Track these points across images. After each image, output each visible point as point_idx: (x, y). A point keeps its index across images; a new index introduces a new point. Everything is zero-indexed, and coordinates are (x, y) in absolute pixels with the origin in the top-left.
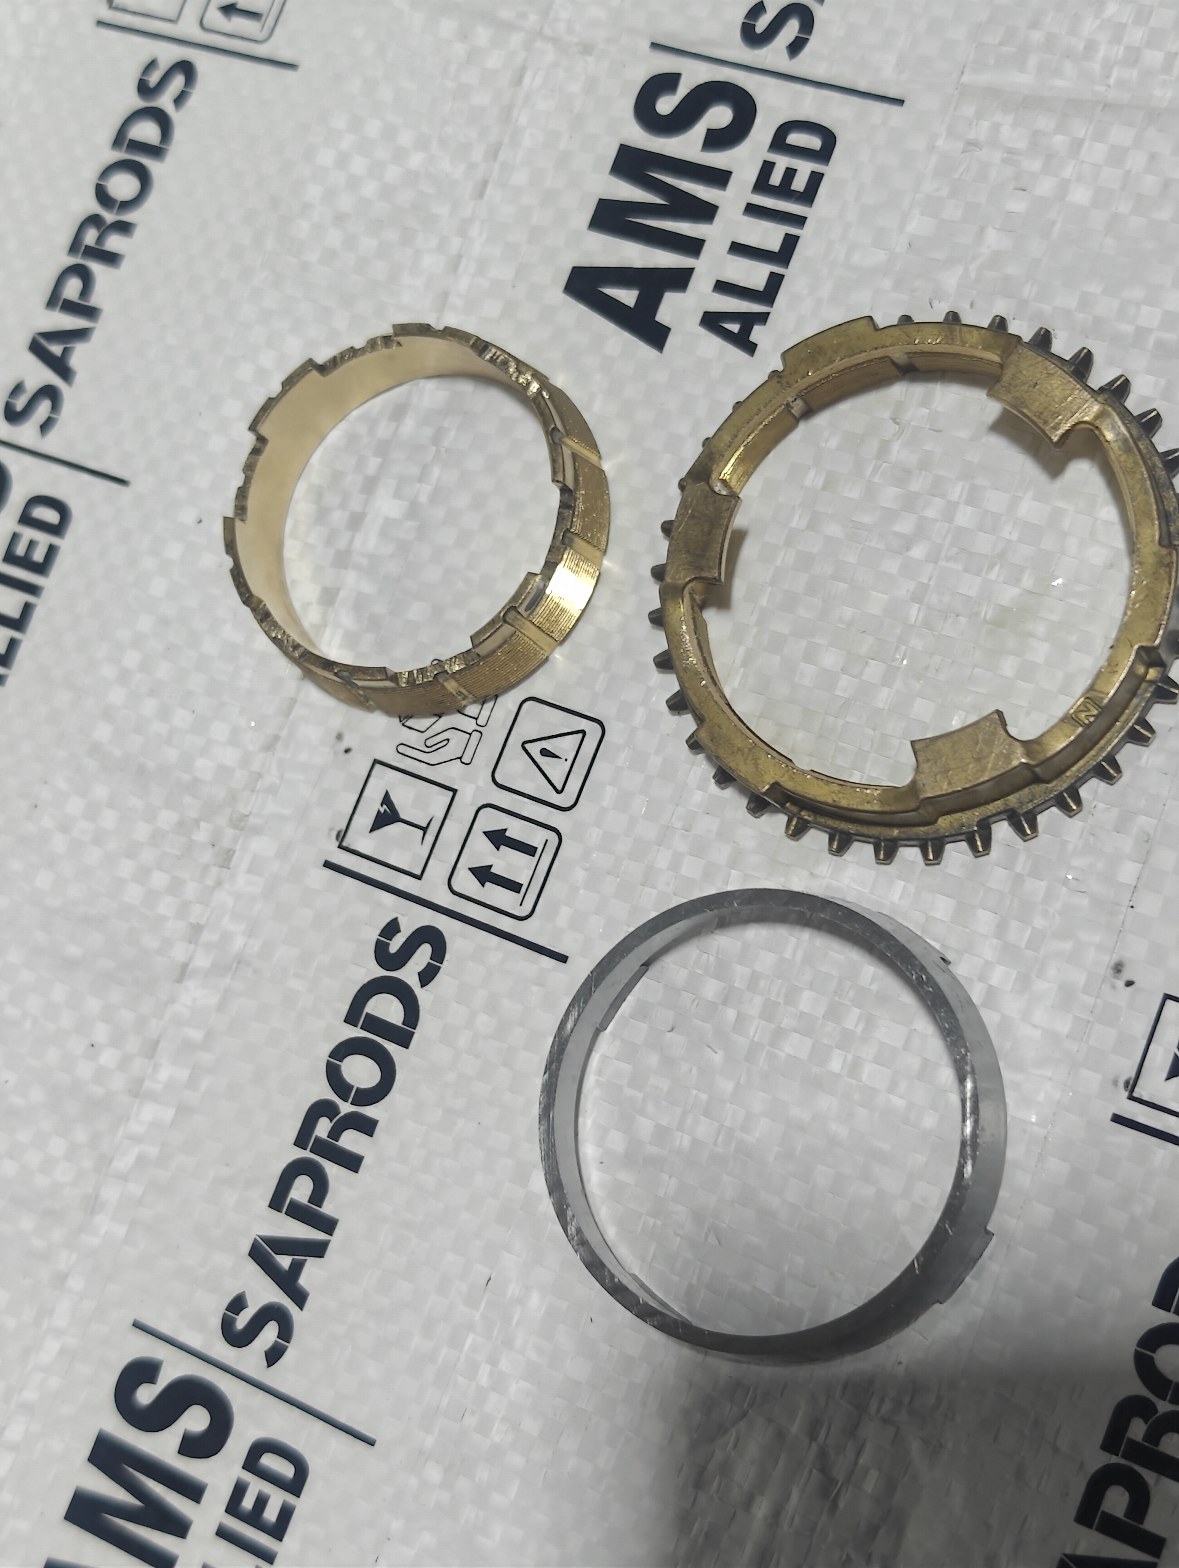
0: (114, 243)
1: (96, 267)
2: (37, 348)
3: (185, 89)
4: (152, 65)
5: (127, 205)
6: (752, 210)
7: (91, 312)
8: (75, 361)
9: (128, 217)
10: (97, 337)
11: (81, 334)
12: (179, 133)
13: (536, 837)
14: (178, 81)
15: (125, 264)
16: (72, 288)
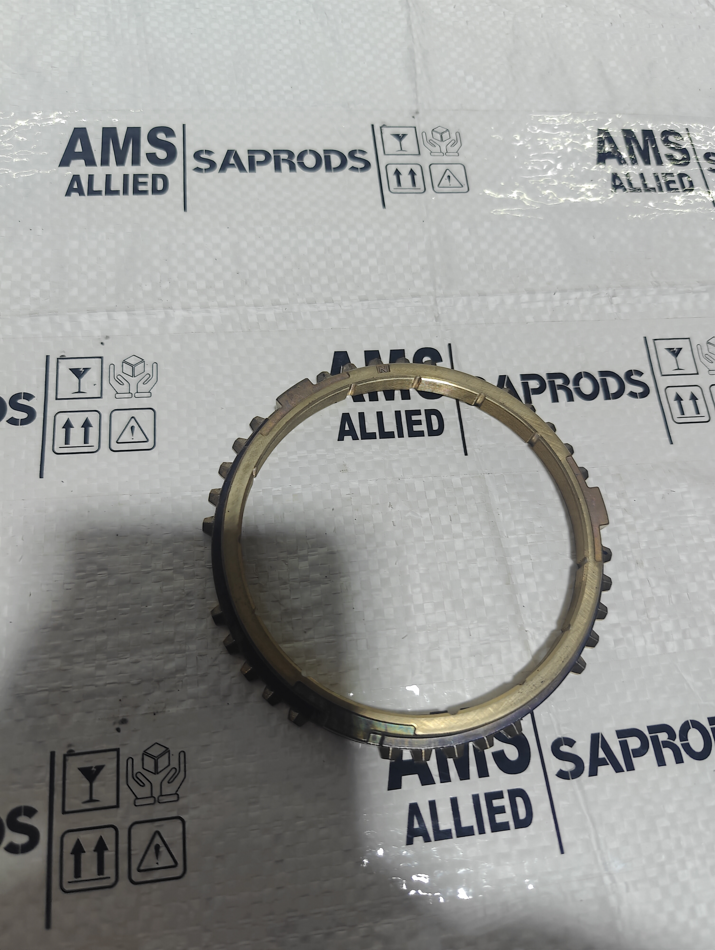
0: (285, 166)
1: (272, 163)
2: (229, 153)
3: (359, 169)
4: (363, 152)
5: (302, 165)
6: (398, 414)
7: (252, 168)
8: (229, 170)
9: (297, 167)
10: (244, 174)
11: (241, 168)
12: (340, 173)
13: (93, 440)
14: (361, 165)
15: (278, 174)
16: (260, 157)
